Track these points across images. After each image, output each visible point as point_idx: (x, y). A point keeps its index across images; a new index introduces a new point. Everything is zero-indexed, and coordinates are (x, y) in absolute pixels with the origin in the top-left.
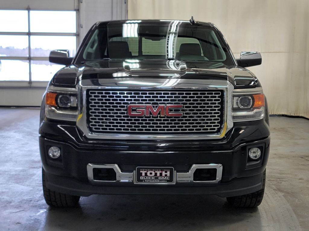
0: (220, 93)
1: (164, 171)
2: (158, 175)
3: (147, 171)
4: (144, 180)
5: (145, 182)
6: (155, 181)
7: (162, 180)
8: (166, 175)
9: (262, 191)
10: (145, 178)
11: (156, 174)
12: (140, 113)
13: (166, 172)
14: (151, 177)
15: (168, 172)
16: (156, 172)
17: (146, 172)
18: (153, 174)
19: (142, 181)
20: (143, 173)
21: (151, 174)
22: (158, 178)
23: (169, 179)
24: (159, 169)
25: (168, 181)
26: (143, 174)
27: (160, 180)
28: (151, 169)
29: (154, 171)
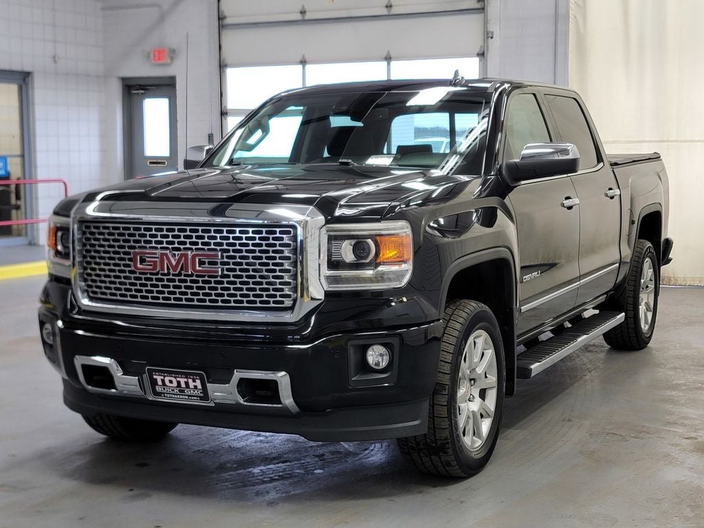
0: (290, 231)
1: (190, 378)
2: (183, 385)
3: (164, 376)
4: (164, 393)
5: (165, 396)
6: (181, 397)
7: (192, 396)
8: (196, 387)
9: (445, 442)
10: (164, 389)
11: (179, 383)
12: (151, 265)
13: (194, 381)
14: (173, 388)
15: (197, 381)
16: (178, 379)
17: (162, 378)
18: (175, 384)
19: (159, 394)
20: (159, 378)
21: (171, 382)
22: (183, 391)
23: (202, 395)
24: (181, 373)
25: (201, 398)
26: (160, 383)
27: (189, 396)
28: (170, 373)
29: (175, 377)
